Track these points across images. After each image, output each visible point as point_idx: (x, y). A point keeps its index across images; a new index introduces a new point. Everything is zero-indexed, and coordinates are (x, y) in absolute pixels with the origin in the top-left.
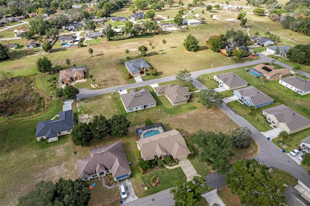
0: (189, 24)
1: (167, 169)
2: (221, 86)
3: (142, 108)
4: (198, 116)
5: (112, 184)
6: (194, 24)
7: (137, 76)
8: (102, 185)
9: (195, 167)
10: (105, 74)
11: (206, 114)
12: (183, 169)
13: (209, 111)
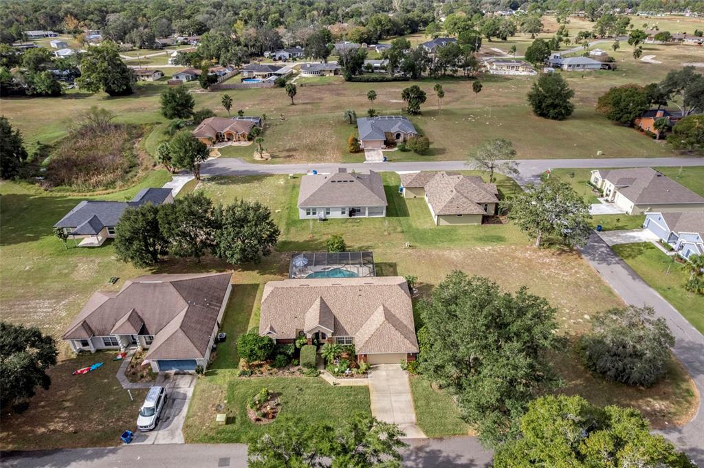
0: (565, 67)
1: (323, 382)
2: (607, 201)
3: (343, 213)
4: (497, 262)
5: (142, 377)
6: (581, 67)
7: (374, 150)
8: (116, 372)
9: (415, 401)
10: (299, 138)
11: (531, 260)
12: (373, 397)
13: (541, 254)
